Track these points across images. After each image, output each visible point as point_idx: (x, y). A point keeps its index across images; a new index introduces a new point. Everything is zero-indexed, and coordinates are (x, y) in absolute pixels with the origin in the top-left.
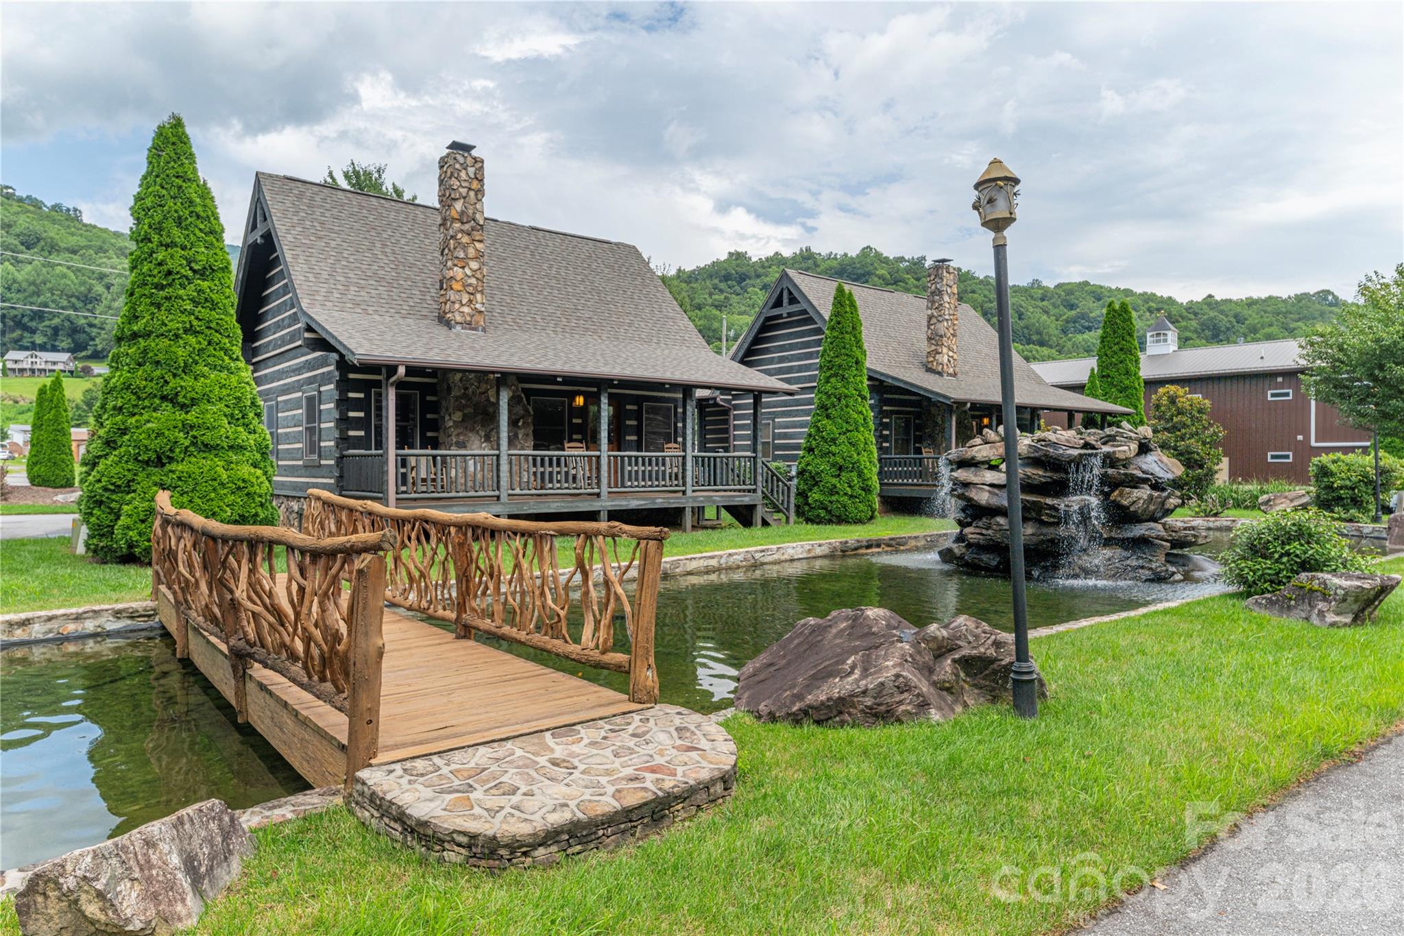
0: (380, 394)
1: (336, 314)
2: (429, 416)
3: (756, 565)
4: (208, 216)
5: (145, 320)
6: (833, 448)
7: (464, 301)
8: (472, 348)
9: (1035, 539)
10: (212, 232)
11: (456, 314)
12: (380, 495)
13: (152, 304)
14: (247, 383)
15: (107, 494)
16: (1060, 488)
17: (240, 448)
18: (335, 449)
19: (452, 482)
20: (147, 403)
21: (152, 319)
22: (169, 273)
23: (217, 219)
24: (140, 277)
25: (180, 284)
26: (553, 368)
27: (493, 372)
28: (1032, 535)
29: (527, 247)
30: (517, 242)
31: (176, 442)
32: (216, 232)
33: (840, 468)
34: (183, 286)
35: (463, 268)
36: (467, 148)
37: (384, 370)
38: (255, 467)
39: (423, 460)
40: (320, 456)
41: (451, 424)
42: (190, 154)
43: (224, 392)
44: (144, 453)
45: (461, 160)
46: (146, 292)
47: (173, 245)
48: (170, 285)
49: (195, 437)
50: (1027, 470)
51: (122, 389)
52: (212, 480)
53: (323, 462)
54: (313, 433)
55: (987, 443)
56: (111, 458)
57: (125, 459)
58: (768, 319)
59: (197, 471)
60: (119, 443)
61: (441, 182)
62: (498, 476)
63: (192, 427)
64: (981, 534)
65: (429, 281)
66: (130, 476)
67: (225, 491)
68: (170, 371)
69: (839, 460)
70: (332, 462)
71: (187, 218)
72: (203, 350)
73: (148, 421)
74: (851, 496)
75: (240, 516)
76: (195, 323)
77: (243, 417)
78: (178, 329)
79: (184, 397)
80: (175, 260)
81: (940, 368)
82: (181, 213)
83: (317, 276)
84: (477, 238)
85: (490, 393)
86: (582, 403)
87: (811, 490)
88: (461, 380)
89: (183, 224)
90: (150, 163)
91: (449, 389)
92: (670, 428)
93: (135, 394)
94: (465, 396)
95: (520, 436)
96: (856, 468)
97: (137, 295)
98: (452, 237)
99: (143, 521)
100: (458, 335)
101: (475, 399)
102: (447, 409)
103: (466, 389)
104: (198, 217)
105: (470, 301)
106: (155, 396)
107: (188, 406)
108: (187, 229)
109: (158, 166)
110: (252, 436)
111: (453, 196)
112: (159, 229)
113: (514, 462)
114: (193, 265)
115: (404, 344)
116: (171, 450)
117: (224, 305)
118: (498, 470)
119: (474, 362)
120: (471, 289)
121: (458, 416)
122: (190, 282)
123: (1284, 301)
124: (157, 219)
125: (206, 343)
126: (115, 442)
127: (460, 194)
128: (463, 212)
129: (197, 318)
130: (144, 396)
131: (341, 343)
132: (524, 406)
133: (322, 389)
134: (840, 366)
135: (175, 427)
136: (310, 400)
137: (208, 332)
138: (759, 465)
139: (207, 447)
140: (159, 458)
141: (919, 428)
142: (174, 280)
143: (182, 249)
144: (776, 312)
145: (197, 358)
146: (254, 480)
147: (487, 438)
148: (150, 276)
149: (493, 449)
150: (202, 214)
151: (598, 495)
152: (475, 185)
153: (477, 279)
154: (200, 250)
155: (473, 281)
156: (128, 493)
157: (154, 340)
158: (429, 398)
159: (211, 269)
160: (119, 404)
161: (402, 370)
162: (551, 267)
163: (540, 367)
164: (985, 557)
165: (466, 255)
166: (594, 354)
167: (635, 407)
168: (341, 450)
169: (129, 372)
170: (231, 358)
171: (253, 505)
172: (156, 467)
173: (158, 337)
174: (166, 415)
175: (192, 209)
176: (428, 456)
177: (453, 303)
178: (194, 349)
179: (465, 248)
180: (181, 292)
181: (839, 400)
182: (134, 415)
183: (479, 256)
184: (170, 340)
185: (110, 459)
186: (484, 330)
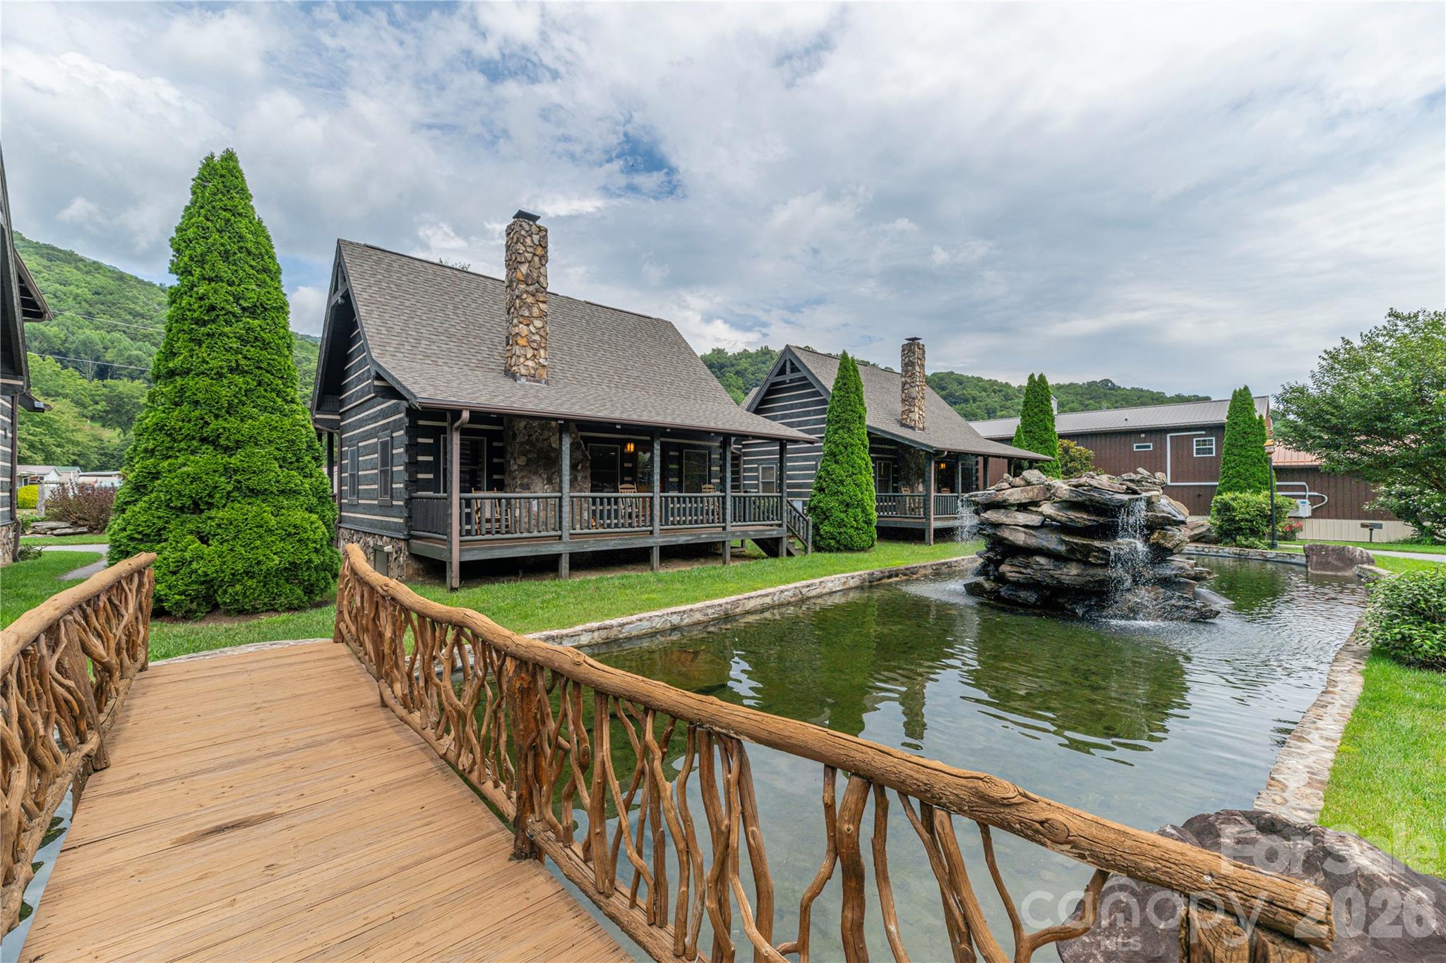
0: (445, 440)
1: (405, 364)
2: (495, 460)
3: (804, 600)
4: (261, 254)
5: (182, 357)
6: (841, 488)
7: (529, 356)
8: (535, 397)
9: (1080, 580)
10: (265, 270)
11: (521, 367)
12: (445, 537)
13: (192, 340)
14: (303, 426)
15: (132, 544)
16: (1109, 531)
17: (294, 493)
18: (404, 490)
19: (516, 521)
20: (183, 445)
21: (192, 357)
22: (212, 308)
23: (272, 257)
24: (179, 312)
25: (226, 321)
26: (613, 416)
27: (556, 419)
28: (1078, 575)
29: (583, 317)
30: (574, 313)
31: (216, 487)
32: (270, 271)
33: (848, 505)
34: (228, 323)
35: (528, 325)
36: (534, 218)
37: (449, 415)
38: (311, 512)
39: (488, 502)
40: (392, 497)
41: (516, 467)
42: (242, 189)
43: (275, 434)
44: (177, 499)
45: (527, 228)
46: (185, 328)
47: (218, 279)
48: (214, 321)
49: (239, 482)
50: (1069, 513)
51: (154, 430)
52: (257, 527)
53: (394, 503)
54: (386, 477)
55: (1013, 487)
56: (140, 504)
57: (155, 505)
58: (773, 384)
59: (241, 518)
60: (150, 488)
61: (508, 247)
62: (560, 517)
63: (236, 471)
64: (1020, 573)
65: (497, 340)
66: (160, 524)
67: (273, 538)
68: (210, 412)
69: (846, 498)
70: (401, 503)
71: (235, 253)
72: (251, 390)
73: (184, 465)
74: (857, 528)
75: (290, 564)
76: (243, 362)
77: (297, 461)
78: (221, 367)
79: (228, 439)
80: (220, 296)
81: (913, 424)
82: (229, 247)
83: (389, 329)
84: (541, 299)
85: (552, 439)
86: (632, 449)
87: (821, 523)
88: (525, 427)
89: (231, 259)
90: (194, 193)
91: (514, 436)
92: (705, 471)
93: (170, 435)
94: (529, 442)
95: (579, 479)
96: (861, 505)
97: (174, 331)
98: (517, 297)
99: (174, 573)
100: (523, 386)
101: (539, 445)
102: (512, 454)
103: (530, 436)
104: (249, 253)
105: (534, 356)
106: (193, 438)
107: (232, 449)
108: (235, 264)
109: (203, 197)
110: (307, 481)
111: (519, 259)
112: (202, 263)
113: (575, 503)
114: (241, 302)
115: (470, 391)
116: (210, 495)
117: (278, 345)
118: (560, 511)
119: (538, 409)
120: (535, 345)
121: (522, 461)
122: (238, 320)
123: (1081, 386)
124: (199, 251)
125: (255, 383)
126: (145, 486)
127: (526, 258)
128: (528, 275)
129: (245, 358)
130: (180, 437)
131: (405, 388)
132: (583, 451)
133: (394, 435)
134: (846, 420)
135: (215, 471)
136: (384, 445)
137: (258, 372)
138: (785, 503)
139: (254, 492)
140: (196, 504)
141: (896, 471)
142: (218, 316)
143: (230, 285)
144: (780, 379)
145: (244, 398)
146: (308, 526)
147: (550, 481)
148: (189, 310)
149: (554, 491)
150: (253, 250)
151: (651, 532)
152: (539, 251)
153: (541, 336)
154: (250, 287)
155: (537, 338)
156: (159, 542)
157: (193, 378)
158: (495, 444)
159: (263, 307)
160: (151, 446)
161: (466, 415)
162: (603, 334)
163: (600, 414)
164: (1023, 594)
165: (531, 314)
166: (646, 406)
167: (677, 454)
168: (411, 492)
169: (164, 412)
170: (284, 400)
171: (306, 552)
172: (193, 513)
173: (198, 375)
174: (206, 458)
175: (242, 244)
176: (492, 498)
177: (519, 357)
178: (240, 389)
179: (530, 307)
180: (227, 329)
181: (846, 448)
182: (168, 458)
183: (543, 316)
184: (212, 379)
185: (139, 506)
186: (547, 382)
